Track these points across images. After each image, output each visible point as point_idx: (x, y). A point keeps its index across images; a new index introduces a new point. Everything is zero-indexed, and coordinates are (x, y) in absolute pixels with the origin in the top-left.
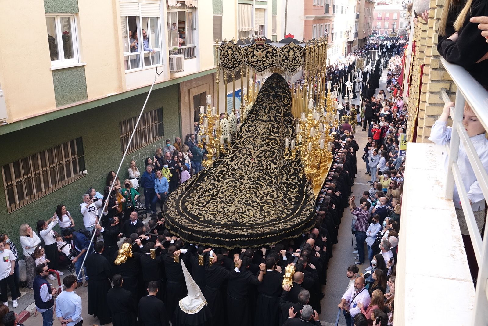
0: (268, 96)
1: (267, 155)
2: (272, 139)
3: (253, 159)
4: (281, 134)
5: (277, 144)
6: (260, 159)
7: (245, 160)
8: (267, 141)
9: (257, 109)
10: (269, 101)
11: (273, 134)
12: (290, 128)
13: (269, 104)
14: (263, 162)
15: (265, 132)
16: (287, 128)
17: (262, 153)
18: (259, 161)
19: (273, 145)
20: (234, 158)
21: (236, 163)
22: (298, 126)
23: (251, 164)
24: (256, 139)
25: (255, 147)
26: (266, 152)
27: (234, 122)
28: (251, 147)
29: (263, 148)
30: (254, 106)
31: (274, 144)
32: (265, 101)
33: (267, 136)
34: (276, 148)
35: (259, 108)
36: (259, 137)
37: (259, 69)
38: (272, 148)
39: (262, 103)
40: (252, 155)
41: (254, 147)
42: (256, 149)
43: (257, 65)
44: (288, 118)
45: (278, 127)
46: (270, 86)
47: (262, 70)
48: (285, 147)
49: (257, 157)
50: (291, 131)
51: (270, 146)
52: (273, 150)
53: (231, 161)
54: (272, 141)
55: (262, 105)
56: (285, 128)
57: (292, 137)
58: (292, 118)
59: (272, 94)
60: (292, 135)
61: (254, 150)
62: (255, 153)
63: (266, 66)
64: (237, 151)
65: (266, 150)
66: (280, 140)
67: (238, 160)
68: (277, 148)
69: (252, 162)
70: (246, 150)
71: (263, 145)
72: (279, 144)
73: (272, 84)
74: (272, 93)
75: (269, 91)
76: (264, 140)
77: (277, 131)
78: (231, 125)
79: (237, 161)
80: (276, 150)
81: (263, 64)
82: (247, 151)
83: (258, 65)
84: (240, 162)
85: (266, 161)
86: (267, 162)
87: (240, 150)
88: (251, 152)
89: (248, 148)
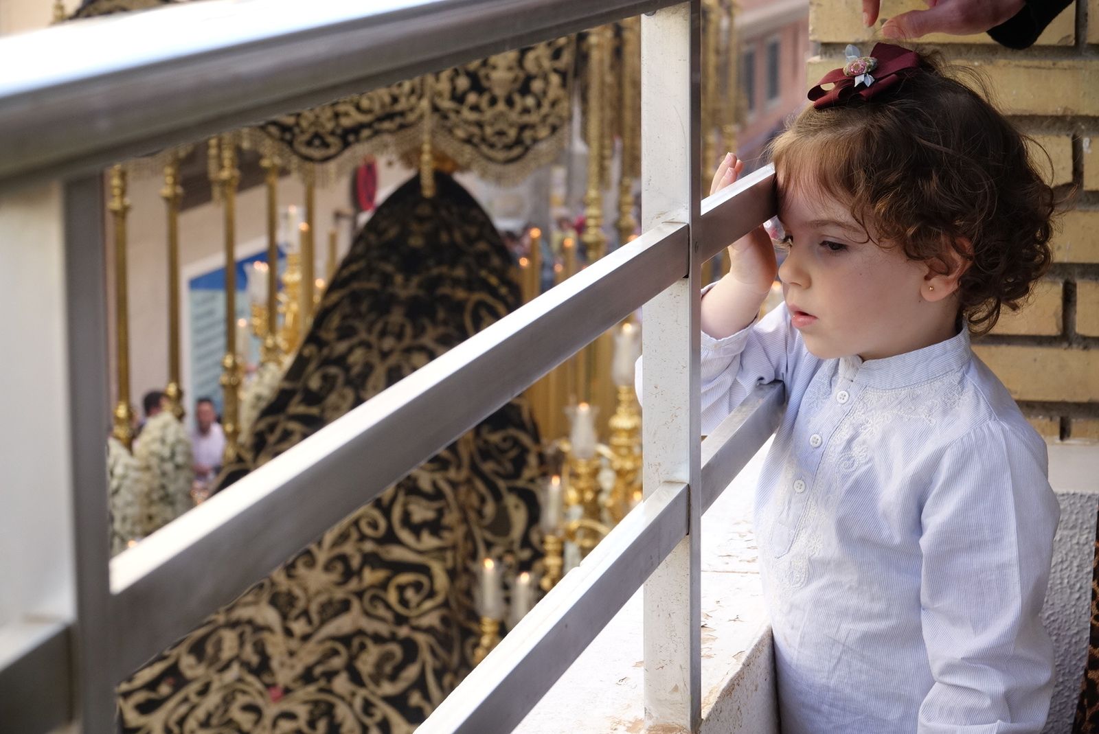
0: (383, 304)
1: (366, 664)
2: (399, 567)
3: (276, 692)
4: (460, 531)
5: (432, 594)
6: (321, 690)
7: (227, 701)
8: (371, 576)
9: (315, 383)
10: (383, 334)
11: (405, 535)
12: (511, 500)
13: (384, 355)
14: (342, 711)
15: (356, 523)
16: (498, 497)
17: (335, 653)
18: (316, 703)
19: (404, 602)
20: (165, 689)
21: (175, 717)
22: (555, 482)
23: (267, 721)
24: (301, 570)
25: (297, 618)
26: (363, 647)
27: (178, 467)
28: (269, 615)
29: (344, 624)
30: (297, 371)
31: (410, 594)
32: (363, 335)
33: (369, 546)
34: (426, 621)
35: (325, 378)
36: (322, 556)
37: (309, 143)
38: (400, 620)
39: (342, 347)
40: (275, 664)
41: (284, 617)
42: (299, 627)
43: (297, 124)
44: (505, 440)
45: (437, 495)
46: (391, 248)
47: (332, 151)
48: (475, 617)
49: (307, 677)
50: (519, 517)
51: (388, 606)
52: (404, 631)
53: (146, 708)
54: (404, 578)
55: (341, 361)
56: (483, 500)
57: (526, 554)
58: (526, 440)
59: (403, 293)
60: (526, 542)
61: (289, 633)
62: (292, 654)
63: (356, 130)
64: (183, 648)
65: (360, 632)
66: (452, 574)
67: (186, 700)
68: (432, 620)
69: (271, 711)
70: (241, 636)
71: (345, 606)
72: (439, 599)
73: (405, 234)
74: (405, 288)
75: (387, 279)
76: (348, 574)
77: (430, 515)
78: (156, 483)
79: (183, 709)
80: (429, 630)
81: (337, 115)
82: (242, 643)
83: (304, 124)
84: (200, 713)
85: (358, 703)
86: (368, 707)
87: (202, 641)
88: (270, 650)
89: (250, 622)
